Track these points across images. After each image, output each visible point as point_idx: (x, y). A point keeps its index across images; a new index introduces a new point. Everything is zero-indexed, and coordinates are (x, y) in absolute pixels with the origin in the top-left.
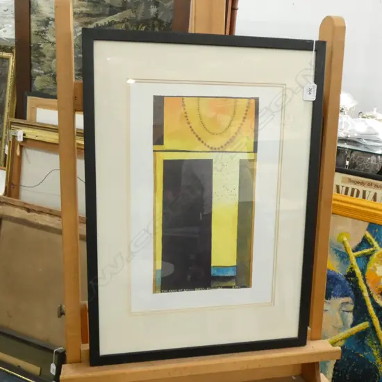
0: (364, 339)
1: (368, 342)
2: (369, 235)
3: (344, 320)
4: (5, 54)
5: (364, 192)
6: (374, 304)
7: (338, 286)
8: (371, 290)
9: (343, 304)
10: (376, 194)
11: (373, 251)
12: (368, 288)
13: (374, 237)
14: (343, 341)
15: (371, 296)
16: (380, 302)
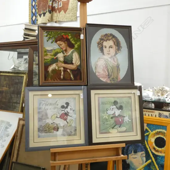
0: (150, 166)
1: (152, 168)
2: (147, 128)
3: (142, 160)
4: (23, 75)
5: (145, 114)
6: (152, 152)
7: (139, 148)
9: (142, 154)
10: (149, 114)
11: (149, 133)
12: (149, 147)
13: (149, 128)
14: (143, 168)
15: (150, 150)
16: (154, 152)
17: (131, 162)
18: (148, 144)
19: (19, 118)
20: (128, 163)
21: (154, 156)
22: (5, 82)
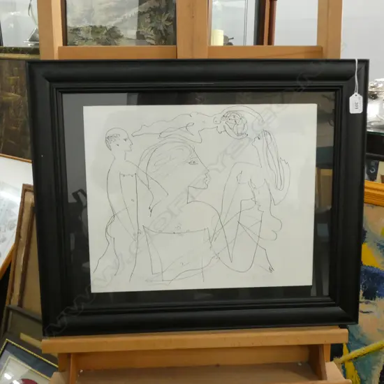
7: (383, 285)
19: (24, 185)
22: (12, 78)
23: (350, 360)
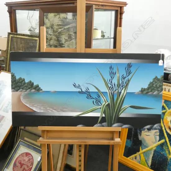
0: (163, 146)
1: (164, 148)
2: (164, 105)
3: (156, 139)
5: (165, 88)
6: (167, 132)
8: (165, 127)
9: (155, 132)
10: (169, 89)
11: (166, 111)
12: (164, 126)
13: (166, 106)
14: (155, 148)
15: (165, 129)
16: (169, 131)
17: (143, 139)
18: (163, 123)
20: (140, 139)
21: (169, 136)
22: (21, 45)
23: (142, 153)
